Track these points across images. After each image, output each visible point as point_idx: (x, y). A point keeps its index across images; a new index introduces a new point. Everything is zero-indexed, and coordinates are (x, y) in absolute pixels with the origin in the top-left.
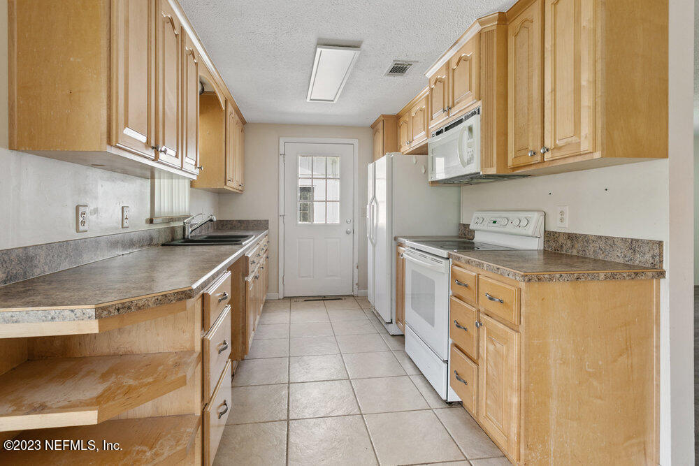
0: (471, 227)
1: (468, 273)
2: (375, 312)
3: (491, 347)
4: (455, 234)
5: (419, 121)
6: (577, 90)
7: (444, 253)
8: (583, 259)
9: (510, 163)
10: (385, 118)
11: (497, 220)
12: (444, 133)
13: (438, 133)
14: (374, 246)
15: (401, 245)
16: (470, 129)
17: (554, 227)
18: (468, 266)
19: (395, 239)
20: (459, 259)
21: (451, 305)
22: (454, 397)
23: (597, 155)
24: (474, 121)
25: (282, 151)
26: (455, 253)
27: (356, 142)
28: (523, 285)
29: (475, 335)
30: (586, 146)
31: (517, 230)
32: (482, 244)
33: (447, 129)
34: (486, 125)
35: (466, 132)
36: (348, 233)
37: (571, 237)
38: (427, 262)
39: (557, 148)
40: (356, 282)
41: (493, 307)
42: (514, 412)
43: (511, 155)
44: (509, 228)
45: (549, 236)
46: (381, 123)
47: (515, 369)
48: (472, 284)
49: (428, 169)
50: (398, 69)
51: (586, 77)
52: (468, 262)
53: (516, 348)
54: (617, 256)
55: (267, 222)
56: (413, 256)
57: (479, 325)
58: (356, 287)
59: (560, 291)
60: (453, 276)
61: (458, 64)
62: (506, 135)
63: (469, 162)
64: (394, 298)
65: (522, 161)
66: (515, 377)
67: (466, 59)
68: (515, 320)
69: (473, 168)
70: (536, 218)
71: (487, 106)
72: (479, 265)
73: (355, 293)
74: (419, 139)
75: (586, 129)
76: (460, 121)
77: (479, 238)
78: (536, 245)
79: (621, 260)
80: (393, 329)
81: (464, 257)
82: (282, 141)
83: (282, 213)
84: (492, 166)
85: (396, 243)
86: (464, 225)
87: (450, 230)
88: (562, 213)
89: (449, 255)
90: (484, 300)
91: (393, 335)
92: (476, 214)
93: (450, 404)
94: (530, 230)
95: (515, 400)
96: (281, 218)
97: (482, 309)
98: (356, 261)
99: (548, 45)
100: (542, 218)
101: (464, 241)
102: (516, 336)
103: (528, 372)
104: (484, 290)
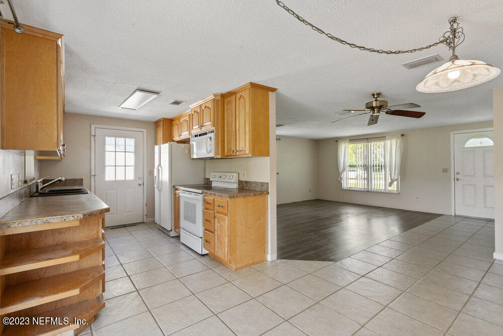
0: (210, 180)
1: (210, 198)
2: (160, 228)
3: (219, 225)
4: (203, 183)
5: (185, 125)
6: (245, 132)
7: (200, 191)
8: (249, 190)
9: (226, 154)
10: (165, 120)
11: (222, 176)
12: (199, 137)
13: (196, 136)
14: (160, 191)
15: (177, 189)
16: (210, 138)
17: (241, 179)
18: (210, 196)
19: (174, 187)
20: (206, 193)
21: (204, 213)
22: (205, 252)
23: (250, 155)
24: (212, 135)
25: (93, 133)
26: (205, 191)
27: (145, 131)
28: (229, 200)
29: (213, 222)
30: (247, 152)
31: (228, 181)
32: (215, 187)
33: (200, 135)
34: (217, 137)
35: (209, 139)
36: (140, 185)
37: (246, 182)
38: (193, 196)
39: (240, 151)
40: (145, 214)
41: (220, 209)
42: (226, 244)
43: (226, 151)
44: (226, 180)
45: (240, 182)
46: (162, 122)
47: (227, 229)
48: (212, 203)
49: (190, 152)
50: (177, 103)
51: (247, 129)
52: (210, 194)
53: (227, 223)
54: (258, 188)
55: (82, 180)
56: (183, 194)
57: (215, 217)
58: (145, 217)
59: (240, 201)
60: (204, 200)
61: (205, 108)
62: (224, 142)
63: (210, 152)
64: (173, 217)
65: (229, 154)
66: (227, 232)
67: (208, 108)
68: (226, 212)
69: (212, 155)
70: (235, 175)
71: (217, 129)
72: (215, 195)
73: (145, 221)
74: (185, 135)
75: (247, 146)
76: (206, 134)
77: (214, 184)
78: (235, 186)
79: (259, 190)
80: (173, 234)
81: (208, 192)
82: (93, 127)
83: (93, 173)
84: (219, 155)
85: (174, 188)
86: (207, 179)
87: (201, 181)
88: (244, 173)
89: (202, 192)
90: (216, 207)
91: (172, 237)
92: (212, 174)
93: (203, 255)
94: (233, 181)
95: (226, 240)
96: (93, 178)
97: (216, 212)
98: (145, 201)
99: (237, 113)
100: (238, 175)
101: (207, 186)
102: (227, 217)
103: (230, 229)
104: (216, 204)
